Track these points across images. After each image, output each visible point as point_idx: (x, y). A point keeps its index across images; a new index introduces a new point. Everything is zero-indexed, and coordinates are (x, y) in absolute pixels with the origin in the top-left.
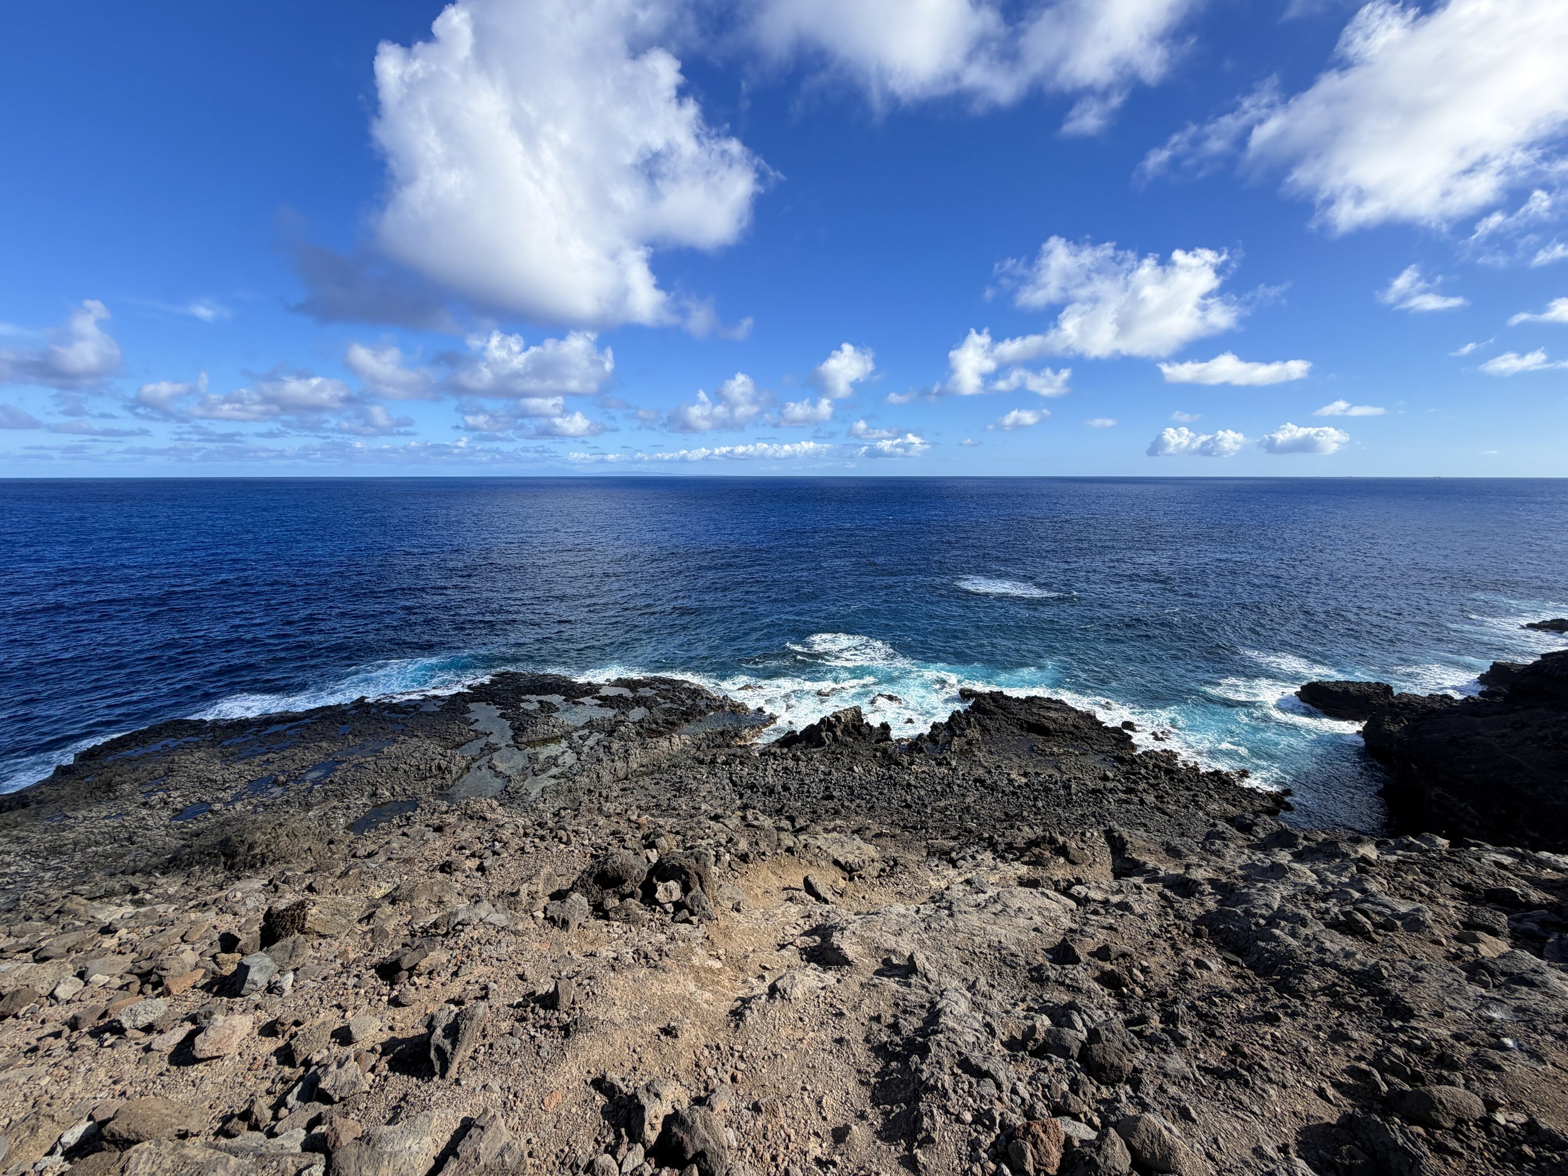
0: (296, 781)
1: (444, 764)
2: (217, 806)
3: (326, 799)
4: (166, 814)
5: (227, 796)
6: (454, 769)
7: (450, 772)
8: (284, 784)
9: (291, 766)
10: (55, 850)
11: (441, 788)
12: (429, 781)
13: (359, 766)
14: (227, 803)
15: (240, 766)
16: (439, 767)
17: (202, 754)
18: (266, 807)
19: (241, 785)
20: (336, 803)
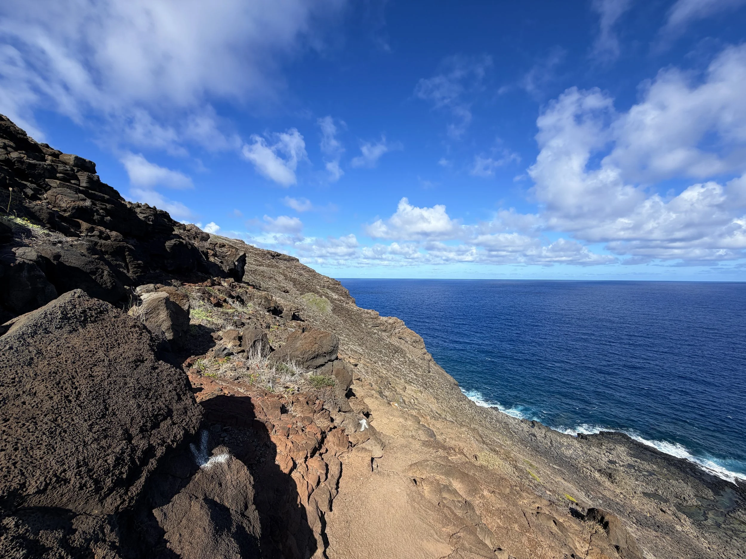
0: (639, 472)
1: (687, 498)
2: (617, 465)
3: (643, 482)
4: (607, 459)
5: (621, 463)
6: (689, 502)
7: (687, 502)
8: (636, 470)
9: (641, 466)
10: (586, 453)
11: (680, 504)
12: (678, 499)
13: (659, 479)
14: (620, 466)
15: (629, 458)
16: (684, 498)
17: (623, 449)
18: (627, 473)
19: (626, 463)
20: (644, 485)
